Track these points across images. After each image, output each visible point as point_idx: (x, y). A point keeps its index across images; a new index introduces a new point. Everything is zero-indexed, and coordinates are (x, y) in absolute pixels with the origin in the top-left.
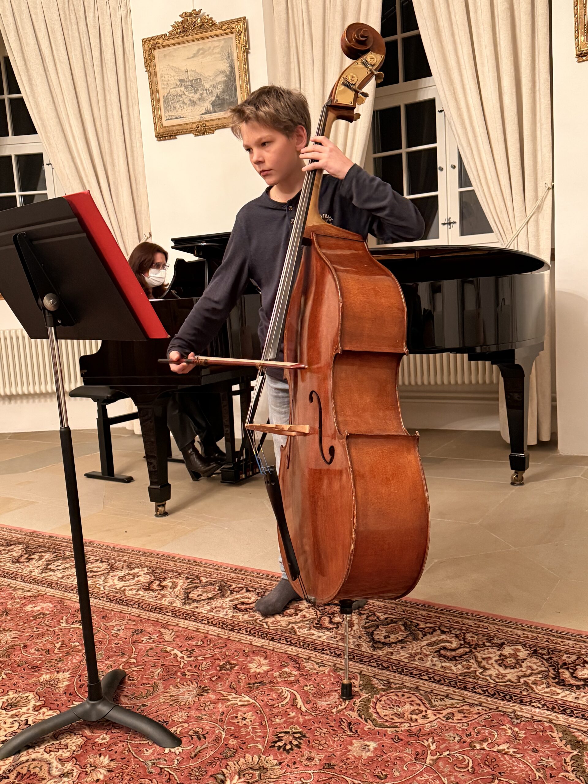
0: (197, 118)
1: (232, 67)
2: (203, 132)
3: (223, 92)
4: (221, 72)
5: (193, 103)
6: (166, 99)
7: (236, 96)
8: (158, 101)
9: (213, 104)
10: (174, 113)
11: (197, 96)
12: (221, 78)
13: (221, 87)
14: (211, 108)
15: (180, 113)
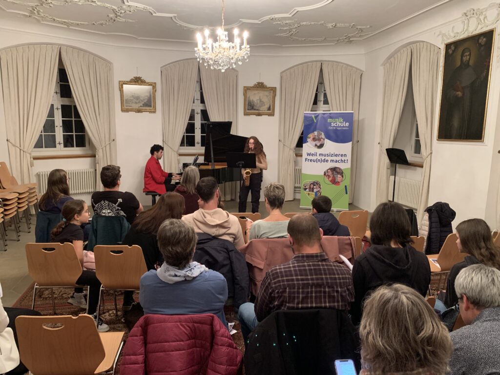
0: (137, 108)
1: (150, 95)
2: (139, 112)
3: (147, 101)
4: (147, 96)
5: (136, 103)
6: (126, 100)
7: (151, 103)
8: (123, 101)
9: (143, 104)
10: (128, 105)
11: (138, 101)
12: (146, 98)
13: (146, 100)
14: (142, 105)
15: (131, 105)
